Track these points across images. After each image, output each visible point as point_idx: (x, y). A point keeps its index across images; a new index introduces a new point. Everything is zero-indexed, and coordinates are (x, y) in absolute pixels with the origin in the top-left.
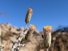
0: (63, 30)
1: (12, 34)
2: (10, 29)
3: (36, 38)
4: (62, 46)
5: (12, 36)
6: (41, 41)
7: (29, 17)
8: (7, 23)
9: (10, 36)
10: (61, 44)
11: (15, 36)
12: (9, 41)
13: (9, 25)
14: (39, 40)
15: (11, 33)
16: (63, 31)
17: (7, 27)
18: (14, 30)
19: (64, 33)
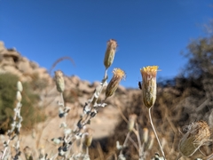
0: (165, 83)
1: (81, 94)
2: (78, 85)
3: (119, 99)
4: (164, 110)
5: (81, 96)
6: (128, 103)
7: (110, 56)
8: (73, 76)
9: (79, 96)
10: (163, 106)
11: (86, 96)
12: (76, 104)
13: (75, 79)
14: (125, 101)
15: (79, 91)
16: (166, 86)
17: (72, 82)
18: (83, 87)
19: (166, 90)
